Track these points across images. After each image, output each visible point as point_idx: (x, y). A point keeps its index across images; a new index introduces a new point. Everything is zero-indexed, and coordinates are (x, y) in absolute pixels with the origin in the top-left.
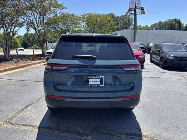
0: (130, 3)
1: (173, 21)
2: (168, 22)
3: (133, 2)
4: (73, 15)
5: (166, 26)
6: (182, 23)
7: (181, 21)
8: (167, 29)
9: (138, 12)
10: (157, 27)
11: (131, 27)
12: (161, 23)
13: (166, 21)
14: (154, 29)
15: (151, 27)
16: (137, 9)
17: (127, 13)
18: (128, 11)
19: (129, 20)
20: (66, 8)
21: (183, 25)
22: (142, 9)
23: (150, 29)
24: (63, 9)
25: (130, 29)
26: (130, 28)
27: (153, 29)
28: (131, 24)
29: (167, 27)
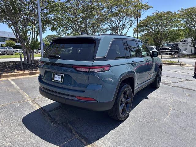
4: (169, 13)
20: (152, 7)
24: (149, 9)
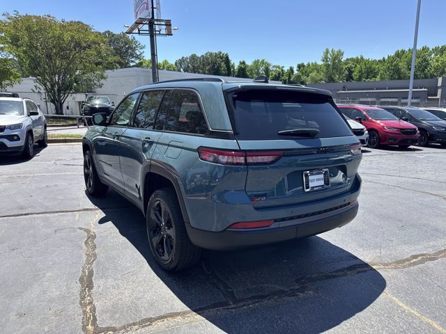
0: (137, 6)
1: (216, 56)
2: (207, 59)
3: (147, 4)
5: (204, 65)
6: (232, 62)
7: (230, 58)
8: (206, 72)
9: (157, 28)
10: (188, 66)
11: (132, 61)
12: (193, 57)
13: (203, 56)
14: (182, 70)
15: (176, 65)
16: (156, 23)
17: (132, 29)
18: (136, 23)
19: (126, 44)
21: (233, 66)
22: (168, 24)
23: (174, 70)
25: (130, 67)
26: (131, 64)
27: (180, 71)
28: (132, 55)
29: (207, 68)
